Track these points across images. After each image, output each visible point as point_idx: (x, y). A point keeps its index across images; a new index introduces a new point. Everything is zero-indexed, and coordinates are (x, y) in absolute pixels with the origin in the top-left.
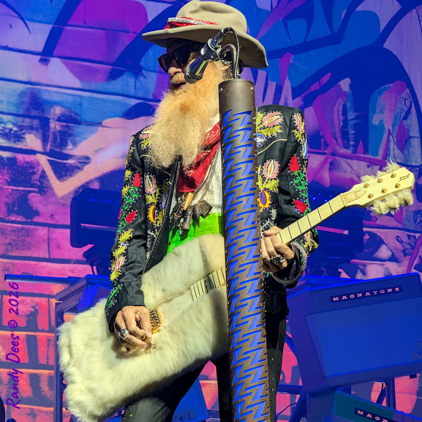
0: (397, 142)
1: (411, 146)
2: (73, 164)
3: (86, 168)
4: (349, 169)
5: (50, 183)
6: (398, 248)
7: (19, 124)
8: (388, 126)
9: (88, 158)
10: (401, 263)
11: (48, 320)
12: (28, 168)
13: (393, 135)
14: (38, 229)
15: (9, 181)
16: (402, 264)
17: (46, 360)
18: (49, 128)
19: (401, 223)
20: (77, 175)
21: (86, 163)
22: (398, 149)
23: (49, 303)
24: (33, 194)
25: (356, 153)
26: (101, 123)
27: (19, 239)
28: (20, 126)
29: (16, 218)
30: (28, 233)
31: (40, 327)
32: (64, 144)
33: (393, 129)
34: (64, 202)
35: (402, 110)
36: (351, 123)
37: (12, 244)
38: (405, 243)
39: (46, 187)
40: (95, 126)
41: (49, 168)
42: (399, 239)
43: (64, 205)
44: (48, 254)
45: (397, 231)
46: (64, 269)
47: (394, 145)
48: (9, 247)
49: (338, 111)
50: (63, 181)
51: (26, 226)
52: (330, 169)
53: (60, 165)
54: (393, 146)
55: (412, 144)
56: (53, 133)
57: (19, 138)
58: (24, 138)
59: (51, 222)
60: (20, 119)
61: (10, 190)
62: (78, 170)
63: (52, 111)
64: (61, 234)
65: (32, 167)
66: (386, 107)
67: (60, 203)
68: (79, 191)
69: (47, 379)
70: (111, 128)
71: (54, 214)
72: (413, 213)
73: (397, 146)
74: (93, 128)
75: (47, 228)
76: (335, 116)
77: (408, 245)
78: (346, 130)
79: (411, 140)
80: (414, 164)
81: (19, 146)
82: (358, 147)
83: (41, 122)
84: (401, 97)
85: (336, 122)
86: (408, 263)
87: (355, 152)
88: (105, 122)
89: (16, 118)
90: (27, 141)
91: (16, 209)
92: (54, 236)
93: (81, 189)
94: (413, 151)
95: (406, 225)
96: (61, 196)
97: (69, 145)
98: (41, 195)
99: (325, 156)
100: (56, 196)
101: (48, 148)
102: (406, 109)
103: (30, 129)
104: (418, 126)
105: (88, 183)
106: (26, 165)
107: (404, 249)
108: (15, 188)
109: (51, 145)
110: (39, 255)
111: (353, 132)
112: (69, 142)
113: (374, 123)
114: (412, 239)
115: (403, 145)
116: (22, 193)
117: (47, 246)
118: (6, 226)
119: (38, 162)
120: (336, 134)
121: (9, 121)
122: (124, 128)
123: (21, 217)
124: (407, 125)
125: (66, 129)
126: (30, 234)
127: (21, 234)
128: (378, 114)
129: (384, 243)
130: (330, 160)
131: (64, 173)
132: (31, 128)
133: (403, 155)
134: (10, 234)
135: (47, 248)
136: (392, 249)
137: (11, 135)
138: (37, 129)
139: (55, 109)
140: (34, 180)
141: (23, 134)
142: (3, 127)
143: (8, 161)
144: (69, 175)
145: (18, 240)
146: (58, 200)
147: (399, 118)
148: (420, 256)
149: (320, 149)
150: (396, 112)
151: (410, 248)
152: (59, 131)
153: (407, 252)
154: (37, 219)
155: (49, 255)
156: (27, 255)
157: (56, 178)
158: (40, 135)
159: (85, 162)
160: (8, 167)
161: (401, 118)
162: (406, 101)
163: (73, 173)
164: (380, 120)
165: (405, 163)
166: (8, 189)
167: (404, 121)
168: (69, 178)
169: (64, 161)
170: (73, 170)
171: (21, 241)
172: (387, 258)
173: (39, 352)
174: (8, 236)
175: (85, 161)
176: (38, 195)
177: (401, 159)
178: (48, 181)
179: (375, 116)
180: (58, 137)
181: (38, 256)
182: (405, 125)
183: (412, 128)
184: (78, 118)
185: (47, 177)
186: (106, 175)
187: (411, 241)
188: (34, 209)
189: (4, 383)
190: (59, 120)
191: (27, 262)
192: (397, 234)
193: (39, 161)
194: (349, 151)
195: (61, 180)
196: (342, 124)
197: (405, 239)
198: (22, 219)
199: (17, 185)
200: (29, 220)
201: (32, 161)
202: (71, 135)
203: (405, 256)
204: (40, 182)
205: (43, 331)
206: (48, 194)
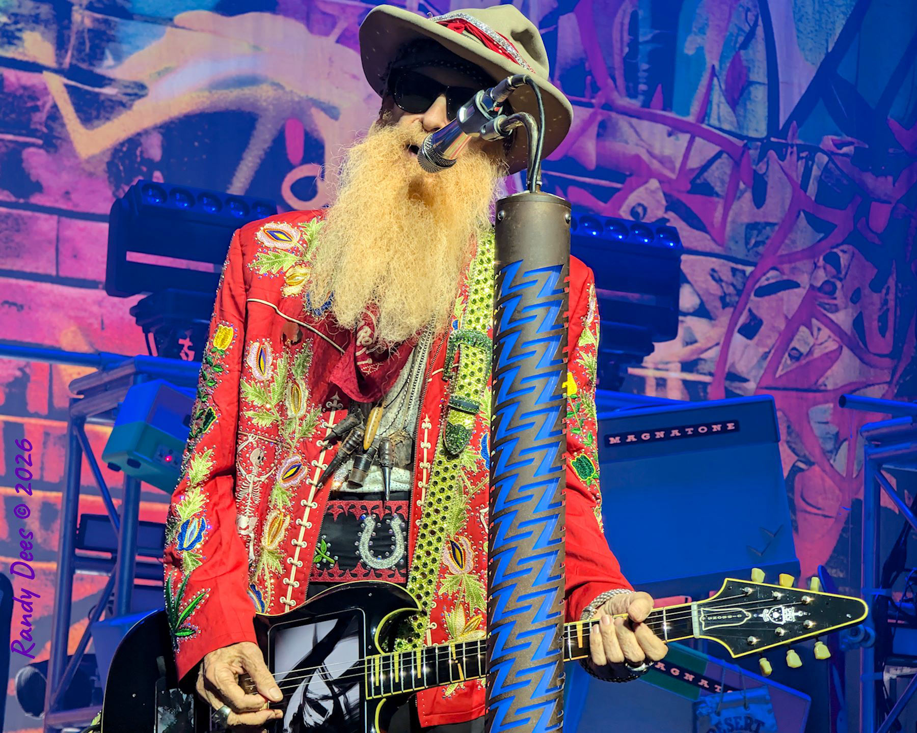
0: (726, 90)
1: (750, 99)
2: (112, 96)
3: (138, 105)
4: (632, 137)
6: (712, 292)
7: (13, 11)
8: (711, 60)
9: (142, 87)
10: (715, 320)
11: (47, 395)
12: (26, 99)
13: (720, 77)
14: (38, 219)
16: (716, 322)
17: (39, 471)
18: (70, 22)
19: (721, 245)
20: (119, 117)
21: (138, 96)
22: (727, 105)
24: (32, 150)
25: (649, 107)
26: (171, 20)
28: (13, 14)
30: (18, 224)
31: (31, 409)
32: (98, 57)
33: (721, 67)
34: (92, 170)
35: (741, 29)
36: (644, 49)
38: (727, 283)
39: (60, 138)
40: (160, 24)
41: (65, 100)
42: (715, 275)
43: (91, 175)
44: (54, 268)
45: (714, 259)
46: (84, 300)
47: (720, 96)
49: (622, 24)
50: (93, 128)
51: (15, 212)
52: (599, 135)
53: (88, 97)
54: (717, 97)
55: (752, 97)
56: (77, 33)
57: (10, 38)
58: (19, 39)
59: (63, 206)
60: (15, 1)
62: (121, 108)
64: (82, 230)
65: (34, 98)
66: (710, 23)
67: (83, 170)
68: (121, 150)
69: (39, 508)
70: (190, 29)
71: (71, 191)
72: (744, 227)
73: (726, 99)
74: (157, 28)
75: (55, 217)
76: (616, 35)
77: (731, 288)
78: (634, 61)
79: (752, 89)
80: (752, 134)
81: (9, 53)
82: (653, 96)
83: (54, 9)
84: (741, 6)
85: (617, 45)
86: (728, 322)
87: (646, 104)
88: (179, 18)
90: (26, 44)
92: (68, 233)
93: (126, 145)
94: (753, 110)
95: (730, 249)
96: (86, 157)
97: (107, 58)
98: (48, 152)
99: (591, 110)
100: (76, 157)
101: (67, 60)
102: (747, 28)
103: (34, 22)
104: (765, 63)
105: (139, 134)
106: (21, 91)
107: (723, 295)
109: (73, 56)
110: (37, 268)
111: (645, 66)
112: (108, 53)
113: (686, 51)
114: (739, 275)
115: (736, 97)
116: (11, 146)
117: (53, 251)
119: (46, 89)
120: (614, 68)
122: (214, 32)
123: (6, 192)
124: (747, 60)
125: (103, 27)
126: (23, 227)
127: (4, 226)
128: (696, 34)
129: (688, 282)
130: (599, 118)
131: (94, 113)
132: (36, 20)
133: (736, 116)
135: (54, 256)
136: (701, 293)
138: (46, 23)
140: (36, 123)
141: (20, 30)
144: (104, 117)
146: (80, 163)
147: (732, 44)
148: (750, 310)
149: (584, 96)
150: (728, 34)
151: (735, 292)
152: (89, 30)
153: (728, 299)
154: (36, 199)
155: (57, 270)
156: (15, 268)
157: (78, 120)
158: (52, 35)
159: (136, 95)
161: (738, 45)
162: (749, 13)
163: (111, 113)
164: (698, 46)
165: (738, 132)
167: (742, 52)
168: (104, 123)
169: (97, 90)
170: (112, 108)
171: (4, 240)
172: (691, 311)
175: (136, 91)
176: (42, 151)
177: (731, 123)
178: (63, 125)
179: (689, 39)
180: (87, 41)
181: (35, 271)
182: (742, 59)
183: (754, 66)
184: (129, 6)
185: (61, 117)
186: (177, 121)
187: (737, 280)
188: (33, 179)
190: (90, 7)
191: (13, 281)
192: (712, 266)
193: (48, 86)
194: (635, 104)
195: (89, 125)
196: (626, 50)
197: (726, 275)
198: (8, 196)
199: (2, 130)
200: (22, 201)
201: (34, 86)
202: (111, 39)
203: (724, 308)
204: (47, 126)
205: (36, 415)
206: (62, 151)
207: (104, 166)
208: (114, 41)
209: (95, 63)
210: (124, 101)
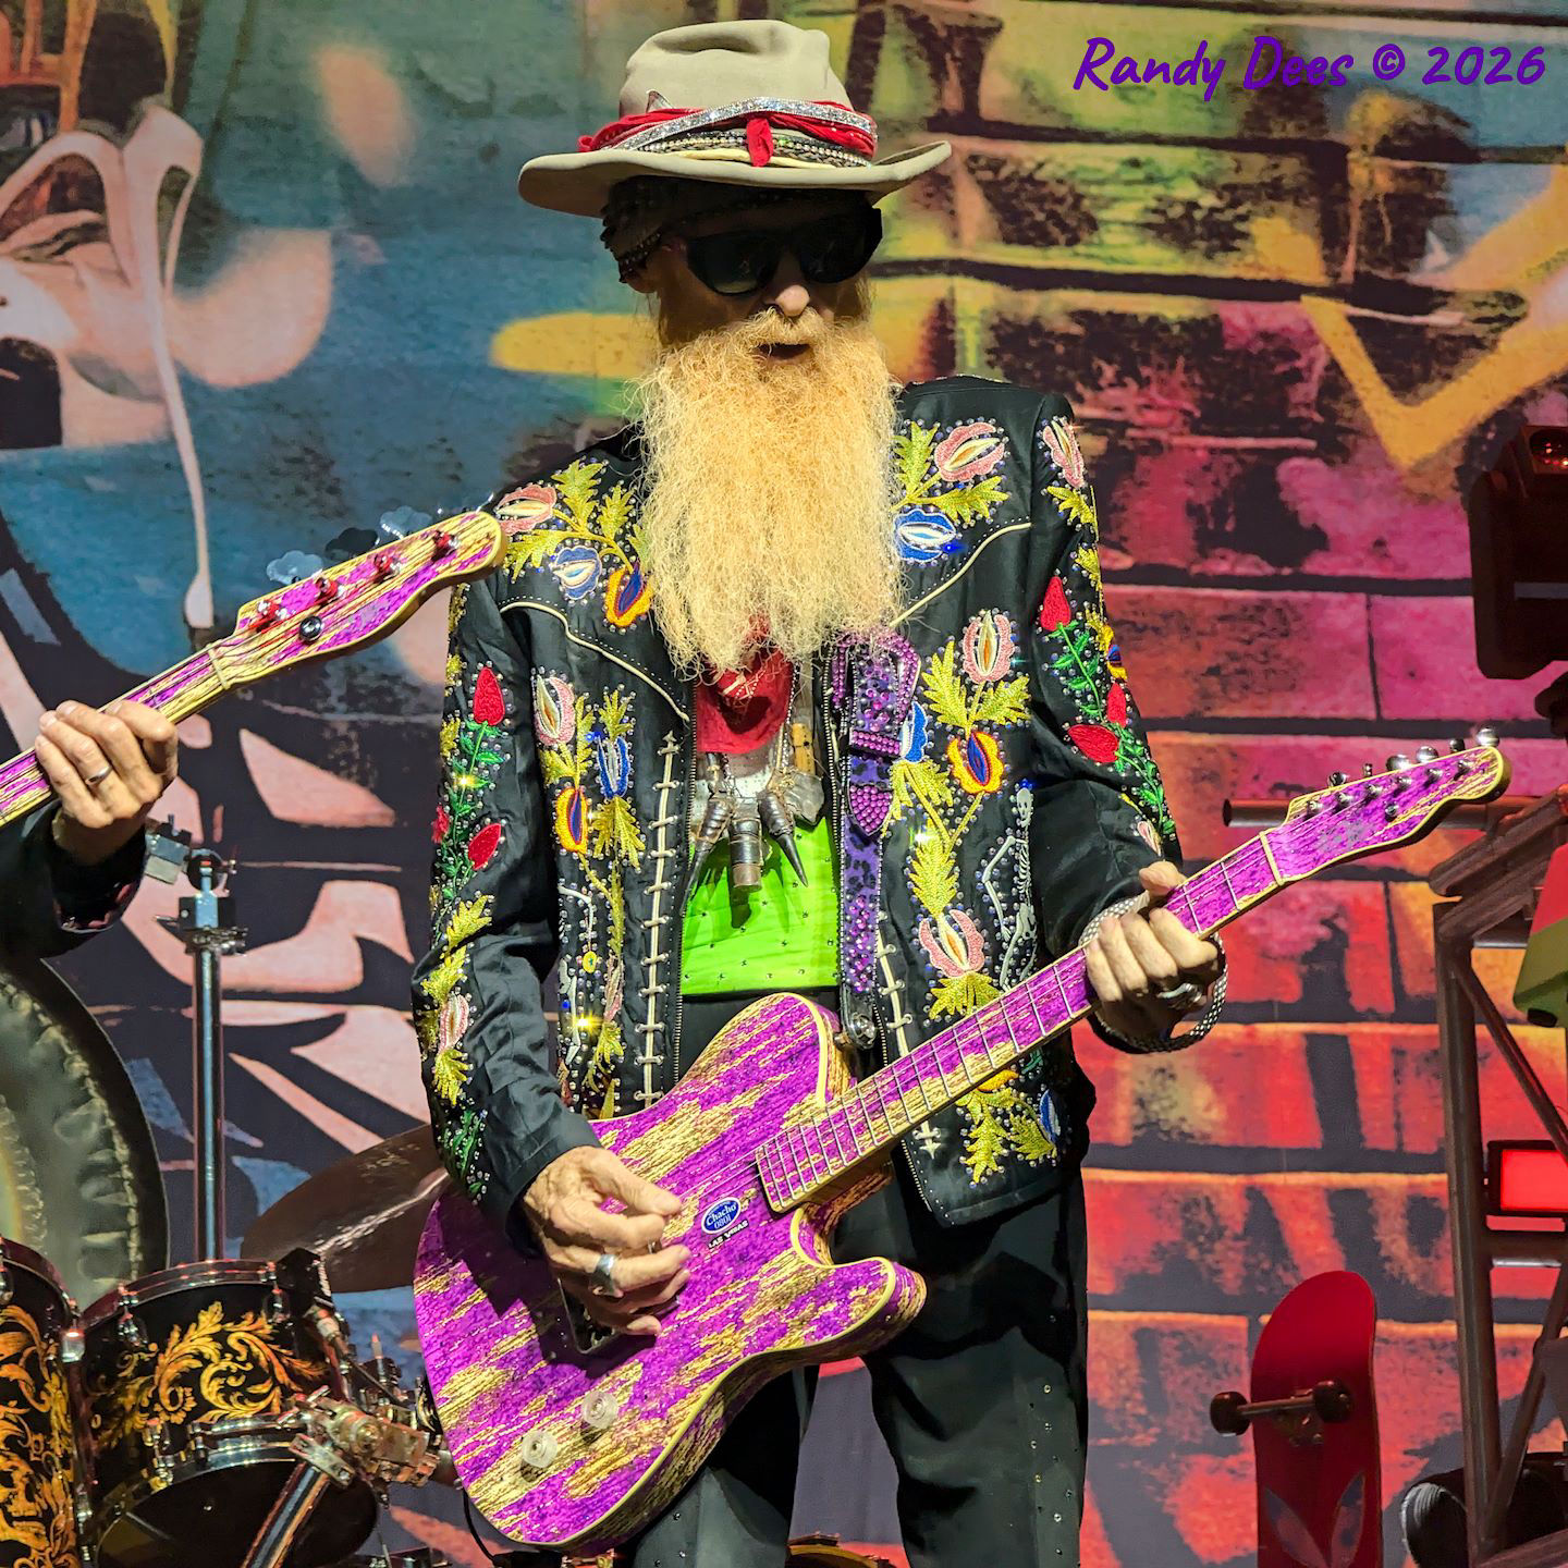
2: (1452, 328)
3: (1511, 340)
5: (1364, 413)
7: (1222, 180)
9: (1514, 300)
11: (1389, 972)
12: (1272, 359)
14: (1324, 605)
15: (1197, 414)
17: (1393, 1133)
18: (1347, 186)
20: (1471, 371)
21: (1504, 320)
23: (1388, 902)
24: (1296, 462)
26: (1561, 149)
27: (1253, 649)
28: (1226, 187)
29: (1233, 566)
30: (1284, 621)
31: (1359, 1003)
32: (1413, 249)
34: (1427, 489)
37: (1223, 672)
39: (1351, 431)
40: (1539, 162)
41: (1353, 350)
43: (1424, 499)
44: (1372, 704)
48: (1214, 684)
50: (1418, 400)
51: (1275, 596)
53: (1400, 337)
56: (1361, 208)
57: (1224, 237)
58: (1245, 236)
59: (1375, 573)
60: (1227, 160)
61: (1200, 454)
62: (1473, 351)
63: (1355, 117)
64: (1420, 617)
65: (1288, 354)
67: (1409, 491)
68: (1483, 439)
69: (1403, 1210)
71: (1386, 538)
74: (1532, 172)
75: (1362, 597)
81: (1226, 267)
83: (1311, 164)
89: (1207, 155)
90: (1259, 245)
91: (1230, 526)
92: (1392, 627)
93: (1493, 427)
96: (1412, 464)
97: (1432, 251)
98: (1330, 463)
100: (1390, 466)
101: (1349, 267)
103: (1271, 197)
105: (1519, 401)
106: (1260, 344)
108: (1224, 442)
109: (1359, 255)
110: (1335, 708)
112: (1431, 237)
116: (1251, 459)
117: (1365, 669)
118: (1195, 598)
119: (1311, 331)
121: (1180, 173)
123: (1256, 558)
125: (1415, 186)
126: (1294, 626)
127: (1256, 628)
131: (1417, 368)
132: (1275, 191)
134: (1214, 633)
135: (1369, 679)
137: (1193, 229)
138: (1297, 195)
139: (1367, 105)
140: (1297, 405)
141: (1243, 218)
142: (1159, 199)
143: (1186, 336)
144: (1439, 373)
145: (1247, 655)
146: (1399, 479)
152: (1388, 197)
154: (1316, 565)
155: (1378, 707)
156: (1289, 714)
157: (1385, 389)
158: (1311, 217)
159: (1502, 316)
160: (1187, 357)
163: (1454, 363)
166: (1193, 449)
168: (1441, 388)
169: (1418, 320)
170: (1455, 353)
171: (1262, 658)
173: (1361, 1103)
174: (1204, 640)
175: (1502, 310)
176: (1317, 463)
178: (1355, 403)
180: (1386, 220)
181: (1331, 714)
184: (1465, 134)
185: (1350, 386)
188: (1305, 522)
189: (1228, 1233)
190: (1385, 149)
191: (1287, 740)
193: (1315, 326)
195: (1409, 397)
198: (1258, 566)
199: (1228, 429)
200: (1287, 571)
201: (1285, 329)
202: (1438, 209)
204: (1321, 410)
205: (1372, 1016)
206: (1359, 457)
207: (1451, 478)
208: (1444, 213)
209: (1410, 265)
210: (1479, 335)
